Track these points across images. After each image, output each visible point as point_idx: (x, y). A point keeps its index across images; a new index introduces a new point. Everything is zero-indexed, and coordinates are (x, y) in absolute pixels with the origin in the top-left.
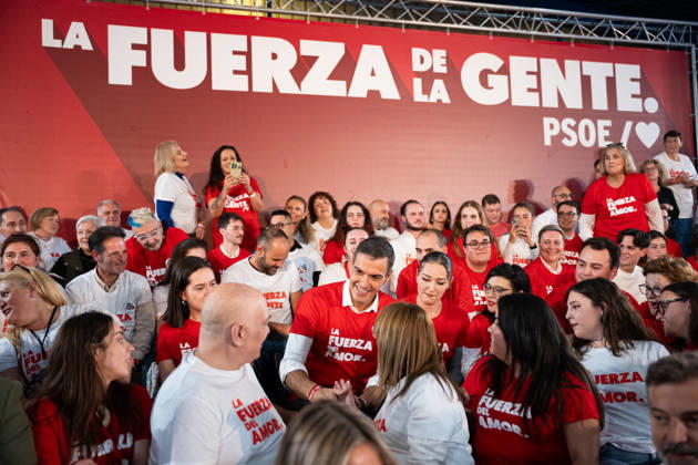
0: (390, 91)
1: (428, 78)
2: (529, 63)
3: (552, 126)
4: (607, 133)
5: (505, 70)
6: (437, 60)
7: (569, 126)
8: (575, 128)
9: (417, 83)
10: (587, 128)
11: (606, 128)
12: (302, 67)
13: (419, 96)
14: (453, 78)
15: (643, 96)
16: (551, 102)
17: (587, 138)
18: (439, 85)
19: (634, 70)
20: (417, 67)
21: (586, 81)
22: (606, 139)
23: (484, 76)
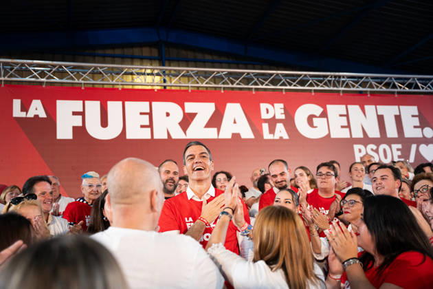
0: (247, 133)
1: (273, 122)
2: (341, 109)
3: (360, 151)
4: (399, 153)
5: (324, 114)
6: (278, 110)
7: (372, 150)
8: (377, 151)
9: (265, 126)
10: (385, 151)
11: (398, 150)
12: (187, 121)
13: (267, 135)
14: (289, 122)
15: (422, 126)
16: (358, 134)
17: (386, 157)
18: (280, 127)
19: (414, 110)
20: (264, 116)
21: (381, 119)
22: (399, 157)
23: (310, 119)
